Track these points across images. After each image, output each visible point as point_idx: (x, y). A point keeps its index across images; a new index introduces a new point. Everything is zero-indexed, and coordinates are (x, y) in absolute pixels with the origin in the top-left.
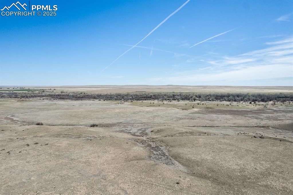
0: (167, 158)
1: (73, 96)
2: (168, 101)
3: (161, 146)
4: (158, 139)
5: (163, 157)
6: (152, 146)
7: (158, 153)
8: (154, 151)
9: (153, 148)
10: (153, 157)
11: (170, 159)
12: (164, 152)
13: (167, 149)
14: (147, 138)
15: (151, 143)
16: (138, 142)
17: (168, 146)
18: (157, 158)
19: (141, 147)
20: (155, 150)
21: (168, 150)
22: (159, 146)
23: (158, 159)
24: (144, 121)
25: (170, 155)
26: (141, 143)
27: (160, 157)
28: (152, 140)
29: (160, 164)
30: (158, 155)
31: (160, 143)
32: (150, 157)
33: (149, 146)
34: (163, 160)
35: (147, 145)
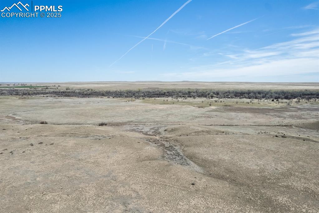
0: (182, 158)
1: (79, 93)
2: (183, 98)
3: (176, 146)
4: (172, 139)
5: (177, 157)
6: (166, 146)
7: (172, 153)
8: (167, 151)
9: (167, 147)
10: (167, 157)
11: (185, 160)
12: (179, 151)
13: (182, 149)
14: (160, 137)
15: (165, 143)
16: (150, 141)
17: (182, 145)
18: (171, 158)
19: (154, 146)
20: (169, 150)
22: (173, 146)
23: (172, 159)
24: (157, 120)
25: (184, 155)
26: (154, 143)
27: (174, 157)
28: (165, 140)
29: (174, 164)
30: (172, 155)
31: (174, 143)
32: (163, 157)
33: (162, 146)
34: (178, 160)
35: (160, 145)
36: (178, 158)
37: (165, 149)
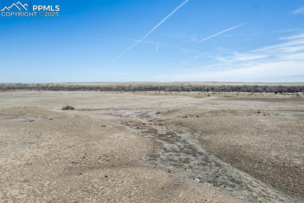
0: (206, 160)
3: (181, 132)
4: (170, 121)
5: (191, 157)
6: (160, 132)
7: (175, 147)
8: (163, 142)
9: (162, 135)
10: (163, 157)
11: (217, 165)
12: (191, 143)
13: (197, 137)
14: (148, 120)
15: (158, 128)
16: (129, 125)
17: (195, 131)
18: (175, 161)
19: (133, 133)
20: (167, 140)
21: (199, 140)
22: (176, 133)
23: (179, 164)
25: (210, 152)
26: (135, 127)
27: (183, 156)
28: (159, 123)
29: (189, 182)
30: (176, 152)
31: (176, 128)
32: (153, 157)
33: (151, 133)
34: (197, 167)
35: (147, 130)
36: (194, 161)
37: (159, 138)
